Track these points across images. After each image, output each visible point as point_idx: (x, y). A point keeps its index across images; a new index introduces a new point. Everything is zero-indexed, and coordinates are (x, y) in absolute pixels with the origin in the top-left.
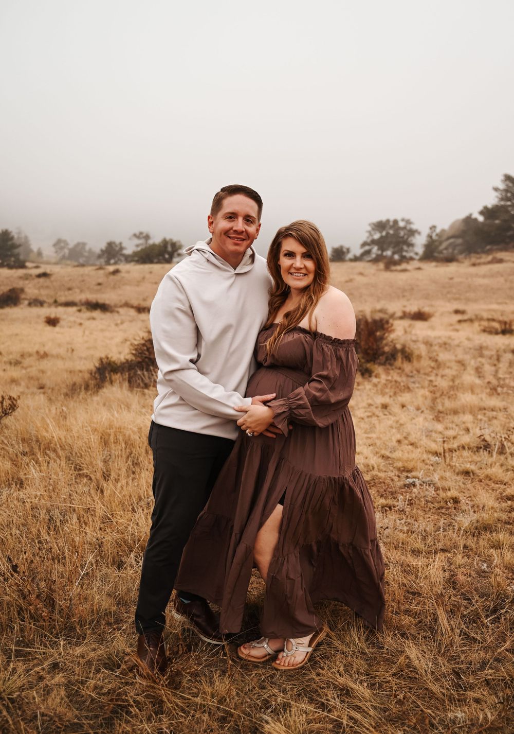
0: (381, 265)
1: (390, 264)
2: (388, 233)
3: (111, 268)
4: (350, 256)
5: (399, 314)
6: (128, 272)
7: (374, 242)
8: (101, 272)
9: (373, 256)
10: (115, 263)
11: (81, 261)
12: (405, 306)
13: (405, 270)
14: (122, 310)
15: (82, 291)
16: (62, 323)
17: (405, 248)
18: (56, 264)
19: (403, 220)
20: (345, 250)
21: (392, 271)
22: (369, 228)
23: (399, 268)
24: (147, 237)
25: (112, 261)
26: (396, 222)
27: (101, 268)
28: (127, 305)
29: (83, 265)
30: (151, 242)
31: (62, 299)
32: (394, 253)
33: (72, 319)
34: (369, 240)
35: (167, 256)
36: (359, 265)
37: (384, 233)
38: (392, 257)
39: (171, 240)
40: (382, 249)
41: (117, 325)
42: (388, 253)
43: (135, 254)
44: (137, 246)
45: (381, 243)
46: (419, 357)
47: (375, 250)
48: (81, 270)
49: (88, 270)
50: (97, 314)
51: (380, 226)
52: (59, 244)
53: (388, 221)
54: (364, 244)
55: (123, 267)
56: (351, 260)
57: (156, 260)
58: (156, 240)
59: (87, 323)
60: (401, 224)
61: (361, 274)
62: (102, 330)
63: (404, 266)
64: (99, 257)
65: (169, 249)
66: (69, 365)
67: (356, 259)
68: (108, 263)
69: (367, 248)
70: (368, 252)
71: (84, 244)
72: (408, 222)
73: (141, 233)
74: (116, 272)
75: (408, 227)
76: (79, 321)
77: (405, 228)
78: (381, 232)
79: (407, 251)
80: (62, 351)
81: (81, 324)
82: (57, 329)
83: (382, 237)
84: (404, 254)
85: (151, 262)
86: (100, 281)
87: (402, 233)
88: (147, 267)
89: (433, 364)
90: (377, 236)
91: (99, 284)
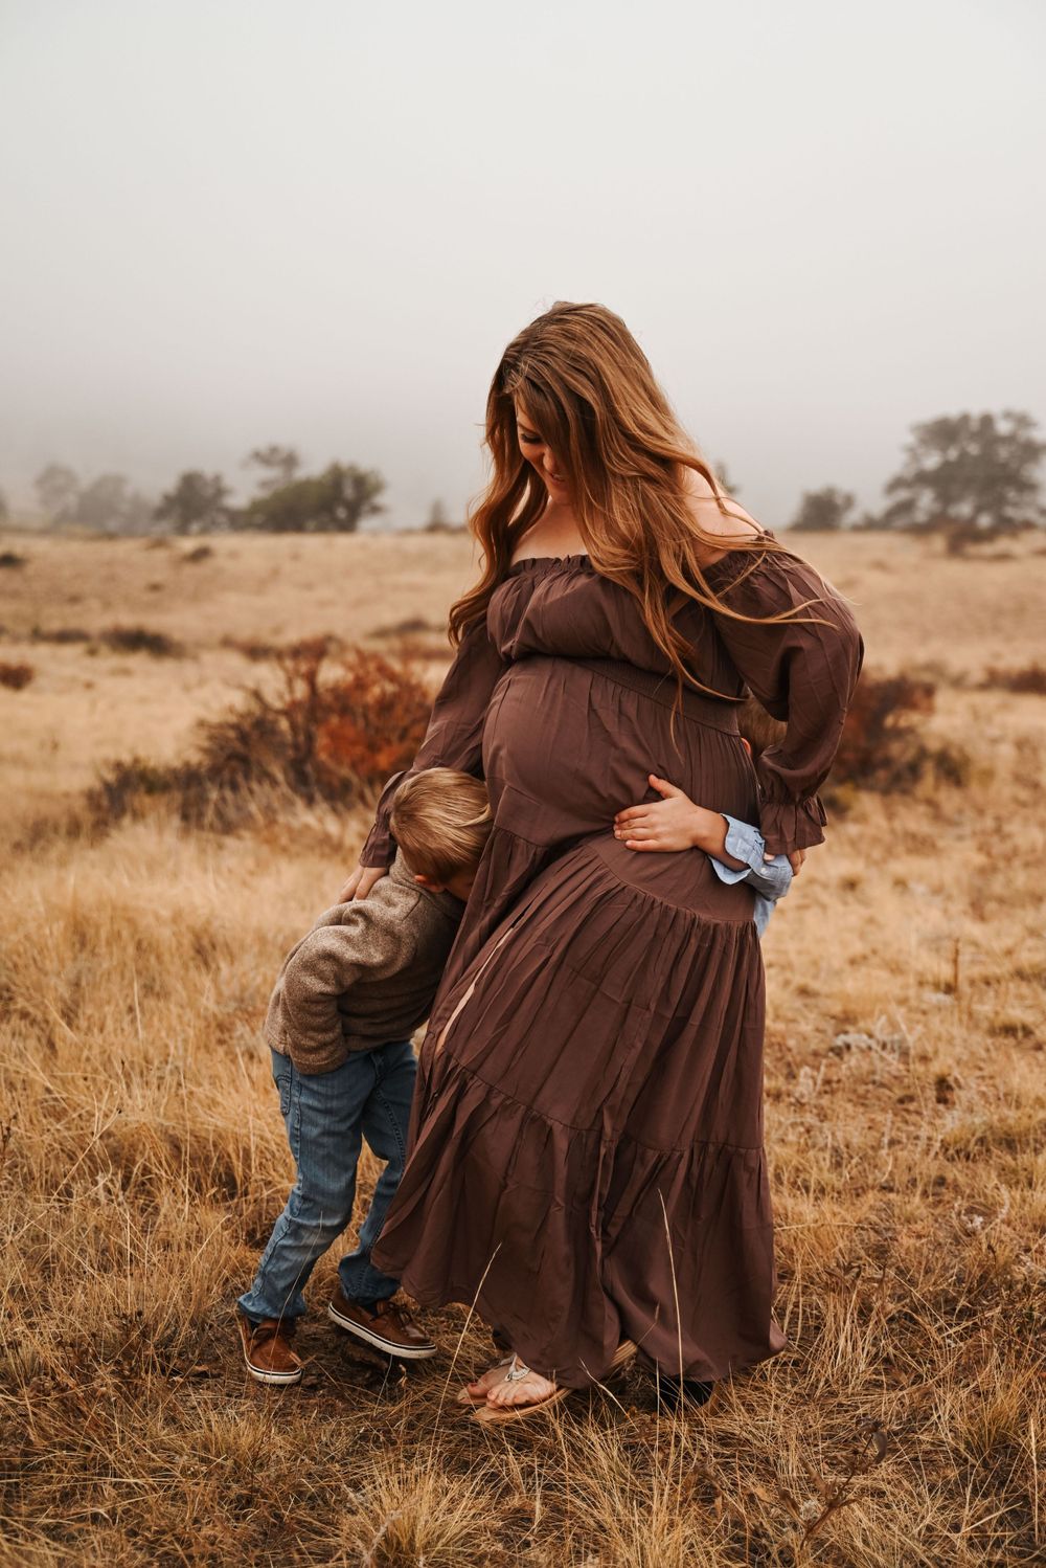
0: (939, 543)
1: (962, 539)
2: (963, 455)
3: (188, 545)
4: (853, 517)
5: (978, 676)
6: (234, 555)
7: (922, 479)
8: (161, 555)
9: (920, 517)
10: (204, 531)
11: (112, 525)
12: (997, 656)
13: (1004, 557)
14: (208, 658)
15: (107, 605)
16: (40, 681)
17: (1012, 494)
18: (44, 532)
19: (1008, 415)
20: (839, 501)
21: (967, 558)
22: (910, 439)
23: (987, 549)
24: (290, 461)
25: (195, 527)
26: (987, 421)
27: (160, 543)
28: (227, 643)
29: (111, 536)
30: (301, 473)
31: (54, 626)
32: (979, 510)
33: (68, 671)
34: (909, 473)
35: (341, 513)
36: (879, 544)
37: (953, 454)
38: (972, 520)
39: (352, 469)
40: (946, 498)
41: (187, 688)
42: (964, 509)
43: (257, 507)
44: (264, 484)
45: (944, 482)
46: (988, 775)
47: (926, 500)
48: (107, 550)
49: (126, 549)
50: (139, 661)
51: (944, 432)
52: (52, 479)
53: (965, 419)
54: (896, 484)
55: (224, 542)
56: (857, 529)
57: (311, 524)
58: (313, 467)
59: (107, 684)
60: (1003, 427)
61: (880, 566)
62: (143, 700)
63: (1003, 544)
64: (160, 514)
65: (349, 492)
66: (39, 779)
67: (870, 525)
68: (183, 530)
69: (903, 495)
70: (906, 507)
71: (119, 481)
72: (1023, 421)
73: (274, 450)
74: (200, 555)
75: (1024, 435)
76: (86, 676)
77: (1010, 439)
78: (944, 450)
79: (1015, 505)
80: (28, 747)
81: (89, 686)
82: (25, 696)
83: (946, 465)
84: (1010, 512)
85: (299, 528)
86: (158, 578)
87: (1003, 453)
88: (286, 542)
89: (1024, 794)
90: (932, 461)
91: (155, 588)
